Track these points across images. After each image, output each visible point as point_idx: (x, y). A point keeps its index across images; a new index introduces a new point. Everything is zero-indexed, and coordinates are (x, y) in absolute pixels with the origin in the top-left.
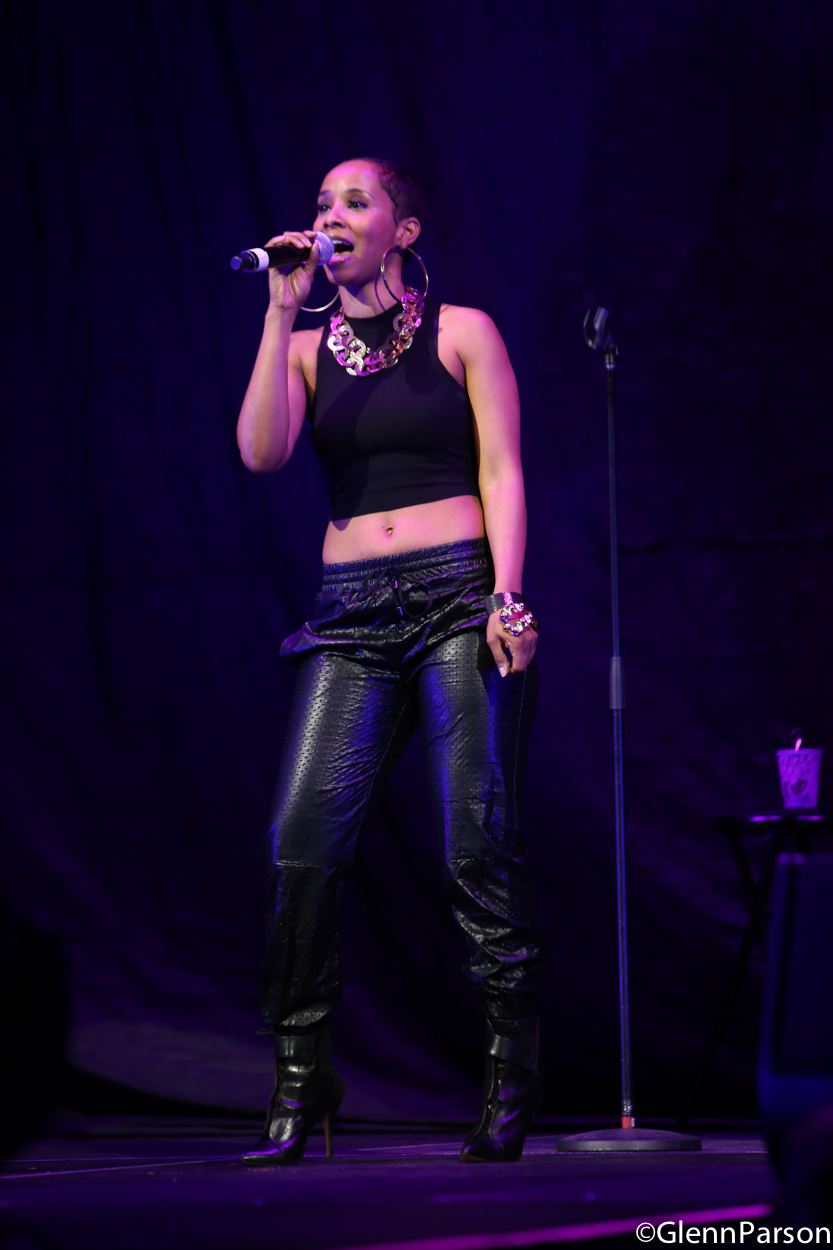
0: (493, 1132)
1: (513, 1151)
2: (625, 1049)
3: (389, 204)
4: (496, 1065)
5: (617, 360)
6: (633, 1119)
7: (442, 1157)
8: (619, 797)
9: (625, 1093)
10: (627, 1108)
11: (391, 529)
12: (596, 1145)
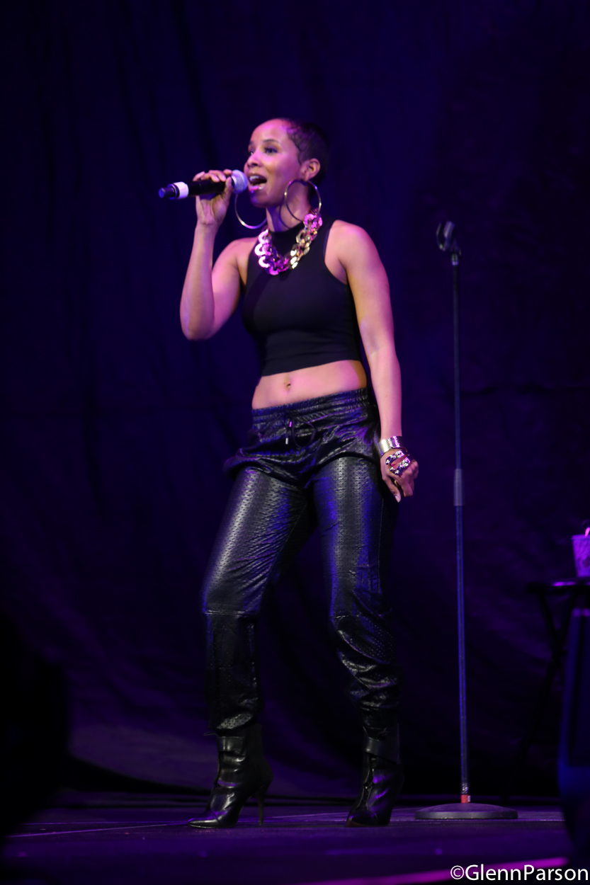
0: (369, 805)
1: (383, 819)
2: (463, 747)
3: (294, 150)
4: (370, 759)
5: (460, 259)
6: (469, 797)
7: (334, 823)
8: (460, 568)
9: (464, 778)
10: (465, 789)
11: (289, 385)
12: (443, 815)
